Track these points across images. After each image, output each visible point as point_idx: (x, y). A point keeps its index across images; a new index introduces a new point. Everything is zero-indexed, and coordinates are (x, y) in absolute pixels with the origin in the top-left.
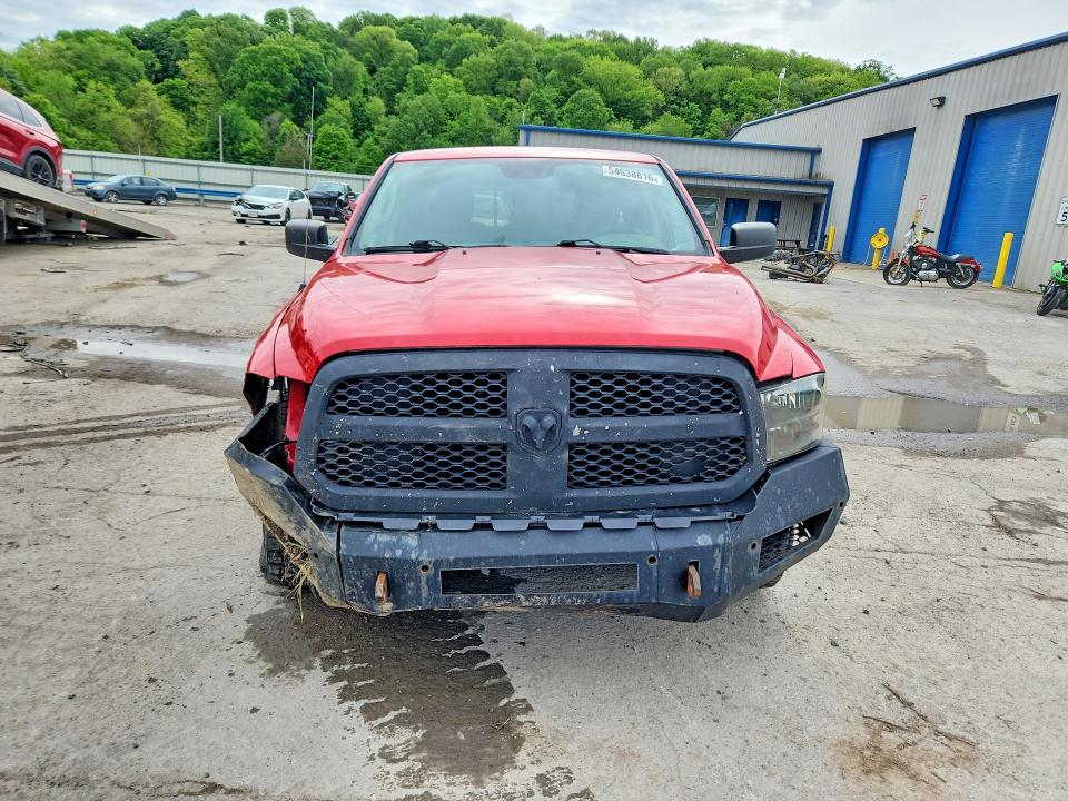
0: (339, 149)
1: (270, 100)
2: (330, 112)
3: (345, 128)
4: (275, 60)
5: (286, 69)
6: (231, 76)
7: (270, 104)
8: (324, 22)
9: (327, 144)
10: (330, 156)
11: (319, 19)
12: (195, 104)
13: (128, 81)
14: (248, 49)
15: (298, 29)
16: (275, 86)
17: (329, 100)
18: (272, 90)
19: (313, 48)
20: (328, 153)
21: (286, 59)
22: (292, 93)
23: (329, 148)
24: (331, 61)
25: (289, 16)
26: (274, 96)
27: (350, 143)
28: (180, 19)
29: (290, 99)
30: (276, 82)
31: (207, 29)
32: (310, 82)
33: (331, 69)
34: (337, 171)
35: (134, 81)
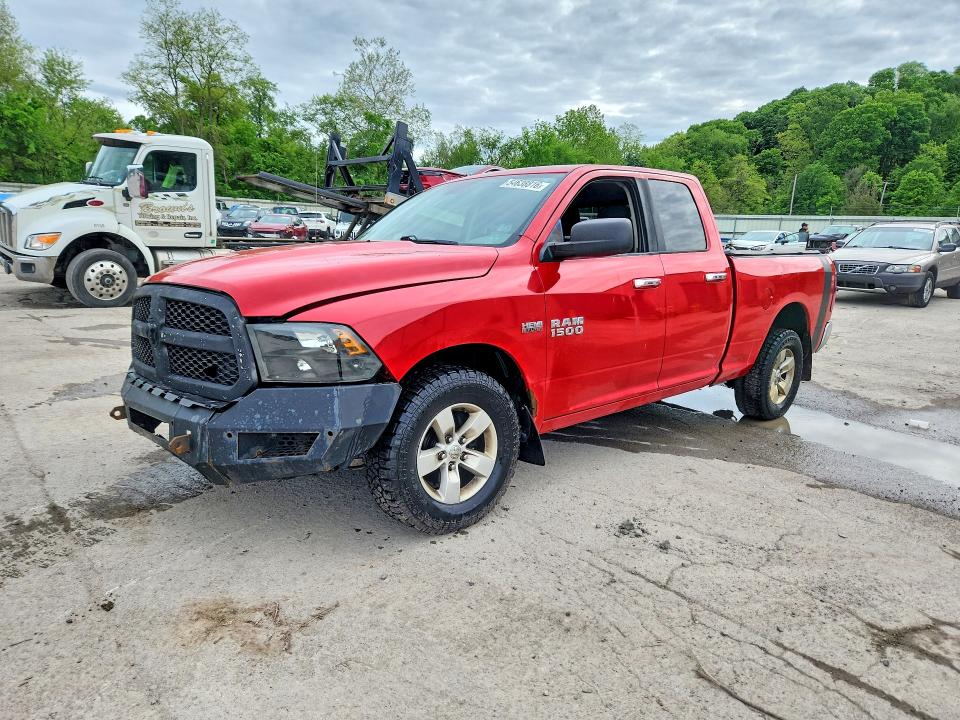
0: (923, 194)
1: (856, 154)
2: (921, 159)
3: (935, 172)
4: (869, 117)
5: (879, 124)
6: (824, 138)
7: (856, 158)
8: (938, 70)
9: (911, 190)
10: (912, 201)
11: (931, 69)
12: (785, 167)
13: (727, 156)
14: (844, 111)
15: (903, 84)
16: (864, 140)
17: (923, 146)
18: (861, 144)
19: (914, 98)
20: (910, 198)
21: (881, 115)
22: (882, 145)
23: (911, 193)
24: (933, 108)
25: (897, 73)
26: (862, 150)
27: (938, 187)
28: (789, 97)
29: (879, 150)
30: (866, 136)
31: (809, 102)
32: (905, 133)
33: (931, 116)
34: (917, 215)
35: (732, 156)
